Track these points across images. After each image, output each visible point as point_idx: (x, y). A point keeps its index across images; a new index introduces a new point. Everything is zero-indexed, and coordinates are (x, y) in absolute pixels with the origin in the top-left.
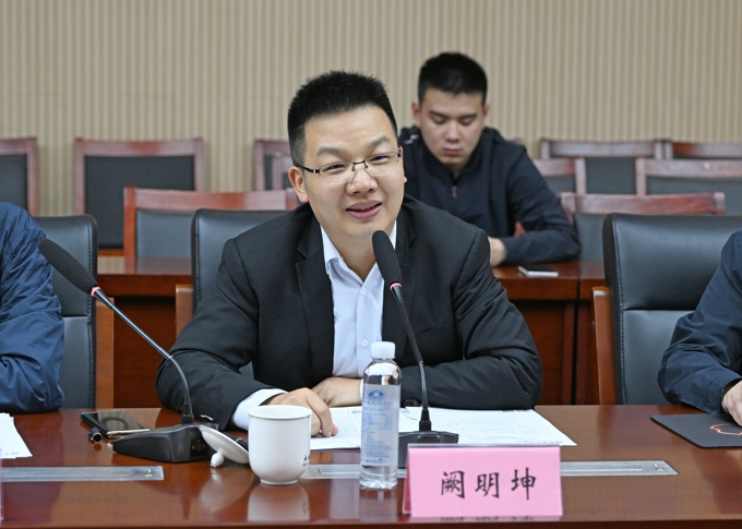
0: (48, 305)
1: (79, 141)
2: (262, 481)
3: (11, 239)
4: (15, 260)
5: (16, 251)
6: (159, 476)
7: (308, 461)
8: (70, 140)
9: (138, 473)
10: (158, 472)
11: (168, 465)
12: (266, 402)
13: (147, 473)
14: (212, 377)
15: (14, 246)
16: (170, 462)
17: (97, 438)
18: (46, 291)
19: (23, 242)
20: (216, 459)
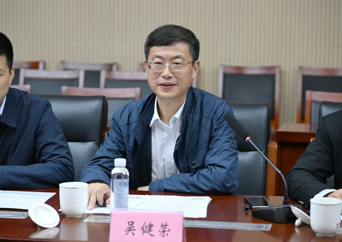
0: (231, 144)
1: (301, 68)
2: (317, 235)
3: (217, 113)
4: (218, 122)
5: (219, 118)
6: (268, 229)
7: (339, 226)
8: (296, 67)
9: (259, 227)
10: (268, 227)
11: (275, 224)
12: (326, 196)
13: (263, 227)
14: (306, 182)
15: (218, 116)
16: (276, 223)
17: (247, 209)
18: (231, 138)
19: (222, 115)
20: (297, 222)
